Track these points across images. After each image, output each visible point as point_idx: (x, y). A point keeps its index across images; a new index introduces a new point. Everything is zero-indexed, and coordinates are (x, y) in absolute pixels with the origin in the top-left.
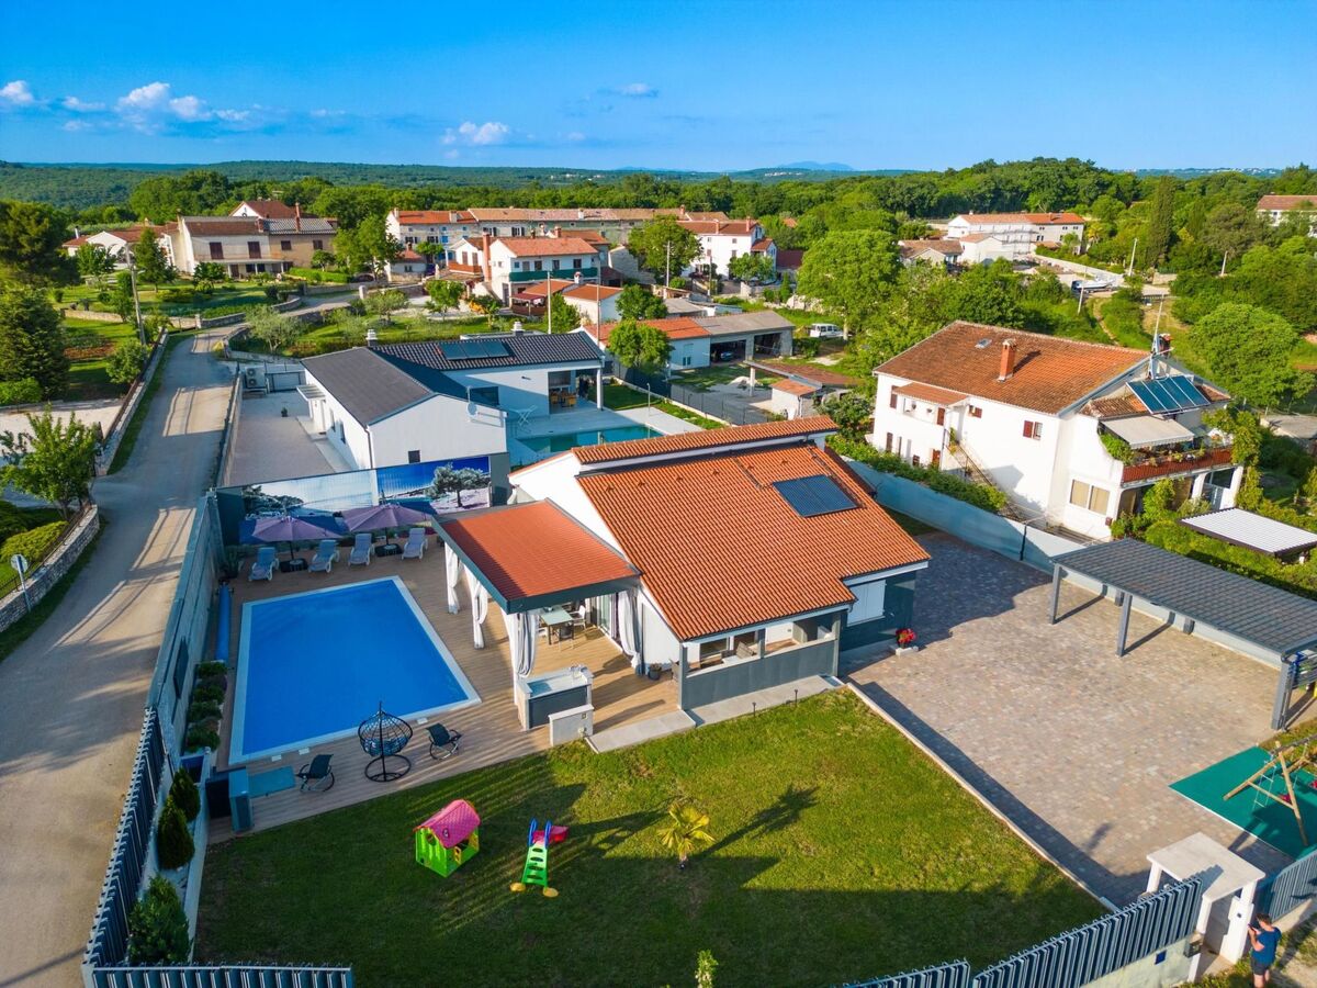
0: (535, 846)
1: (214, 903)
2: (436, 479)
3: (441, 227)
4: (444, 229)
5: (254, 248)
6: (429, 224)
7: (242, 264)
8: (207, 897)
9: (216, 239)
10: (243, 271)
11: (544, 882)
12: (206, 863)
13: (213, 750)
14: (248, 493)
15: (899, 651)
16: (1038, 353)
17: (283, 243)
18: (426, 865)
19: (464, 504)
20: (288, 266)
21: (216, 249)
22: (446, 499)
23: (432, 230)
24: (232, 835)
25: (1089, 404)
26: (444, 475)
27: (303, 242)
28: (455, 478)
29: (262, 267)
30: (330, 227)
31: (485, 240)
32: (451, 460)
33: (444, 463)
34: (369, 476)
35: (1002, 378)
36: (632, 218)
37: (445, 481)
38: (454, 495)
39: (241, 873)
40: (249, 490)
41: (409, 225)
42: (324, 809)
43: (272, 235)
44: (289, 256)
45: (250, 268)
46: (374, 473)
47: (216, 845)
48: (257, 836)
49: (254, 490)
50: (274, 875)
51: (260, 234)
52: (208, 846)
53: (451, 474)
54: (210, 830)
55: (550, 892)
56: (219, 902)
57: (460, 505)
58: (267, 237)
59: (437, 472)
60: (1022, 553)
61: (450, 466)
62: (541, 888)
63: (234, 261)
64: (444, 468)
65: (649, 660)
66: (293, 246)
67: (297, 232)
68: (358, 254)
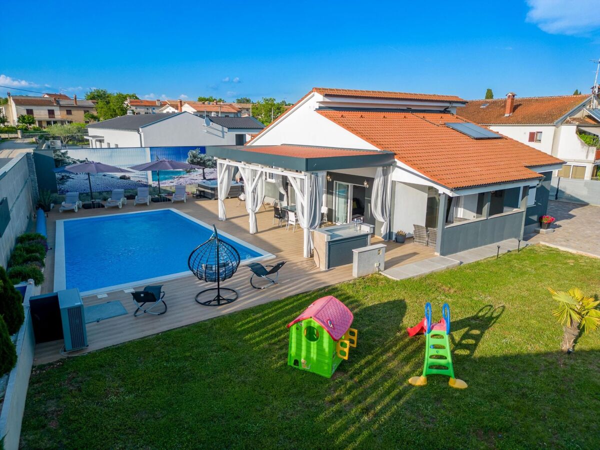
0: (434, 332)
1: (44, 427)
2: (189, 158)
3: (152, 108)
4: (154, 109)
5: (51, 113)
6: (146, 106)
7: (44, 121)
8: (33, 422)
9: (30, 108)
10: (44, 124)
11: (450, 372)
12: (31, 383)
13: (36, 284)
14: (58, 155)
15: (542, 230)
16: (520, 105)
17: (67, 111)
18: (301, 367)
19: (207, 178)
20: (70, 122)
21: (30, 112)
22: (195, 174)
23: (147, 109)
24: (64, 355)
25: (568, 118)
26: (195, 157)
27: (78, 110)
28: (201, 159)
29: (55, 122)
30: (93, 104)
31: (179, 105)
32: (198, 147)
33: (194, 148)
34: (145, 151)
35: (507, 115)
36: (247, 107)
37: (195, 161)
38: (201, 171)
39: (80, 390)
40: (58, 153)
41: (135, 106)
42: (165, 328)
43: (61, 107)
44: (70, 118)
45: (49, 123)
46: (148, 150)
47: (44, 366)
48: (93, 355)
49: (63, 154)
50: (122, 389)
51: (54, 106)
52: (33, 367)
53: (199, 156)
54: (36, 352)
55: (458, 384)
56: (52, 425)
57: (205, 178)
58: (58, 108)
59: (190, 153)
60: (556, 195)
61: (198, 151)
62: (447, 378)
63: (40, 119)
64: (194, 152)
65: (395, 230)
66: (73, 112)
67: (75, 105)
68: (110, 113)
